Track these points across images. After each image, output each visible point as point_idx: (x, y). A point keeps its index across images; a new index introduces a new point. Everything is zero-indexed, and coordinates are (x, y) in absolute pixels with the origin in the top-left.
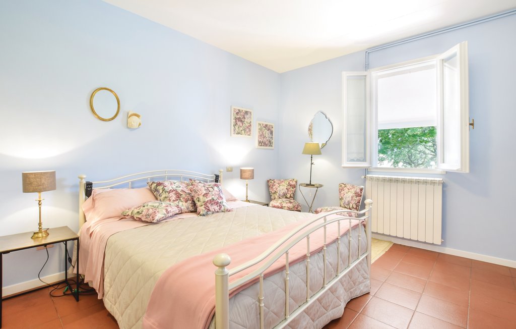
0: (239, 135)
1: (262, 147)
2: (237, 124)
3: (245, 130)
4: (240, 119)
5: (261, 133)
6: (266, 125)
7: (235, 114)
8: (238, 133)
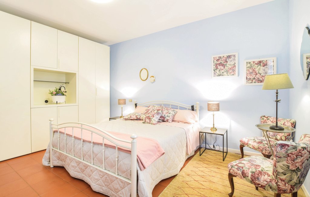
0: (220, 77)
1: (253, 84)
2: (217, 68)
3: (227, 72)
4: (221, 64)
5: (251, 71)
6: (260, 62)
7: (215, 61)
8: (219, 75)
